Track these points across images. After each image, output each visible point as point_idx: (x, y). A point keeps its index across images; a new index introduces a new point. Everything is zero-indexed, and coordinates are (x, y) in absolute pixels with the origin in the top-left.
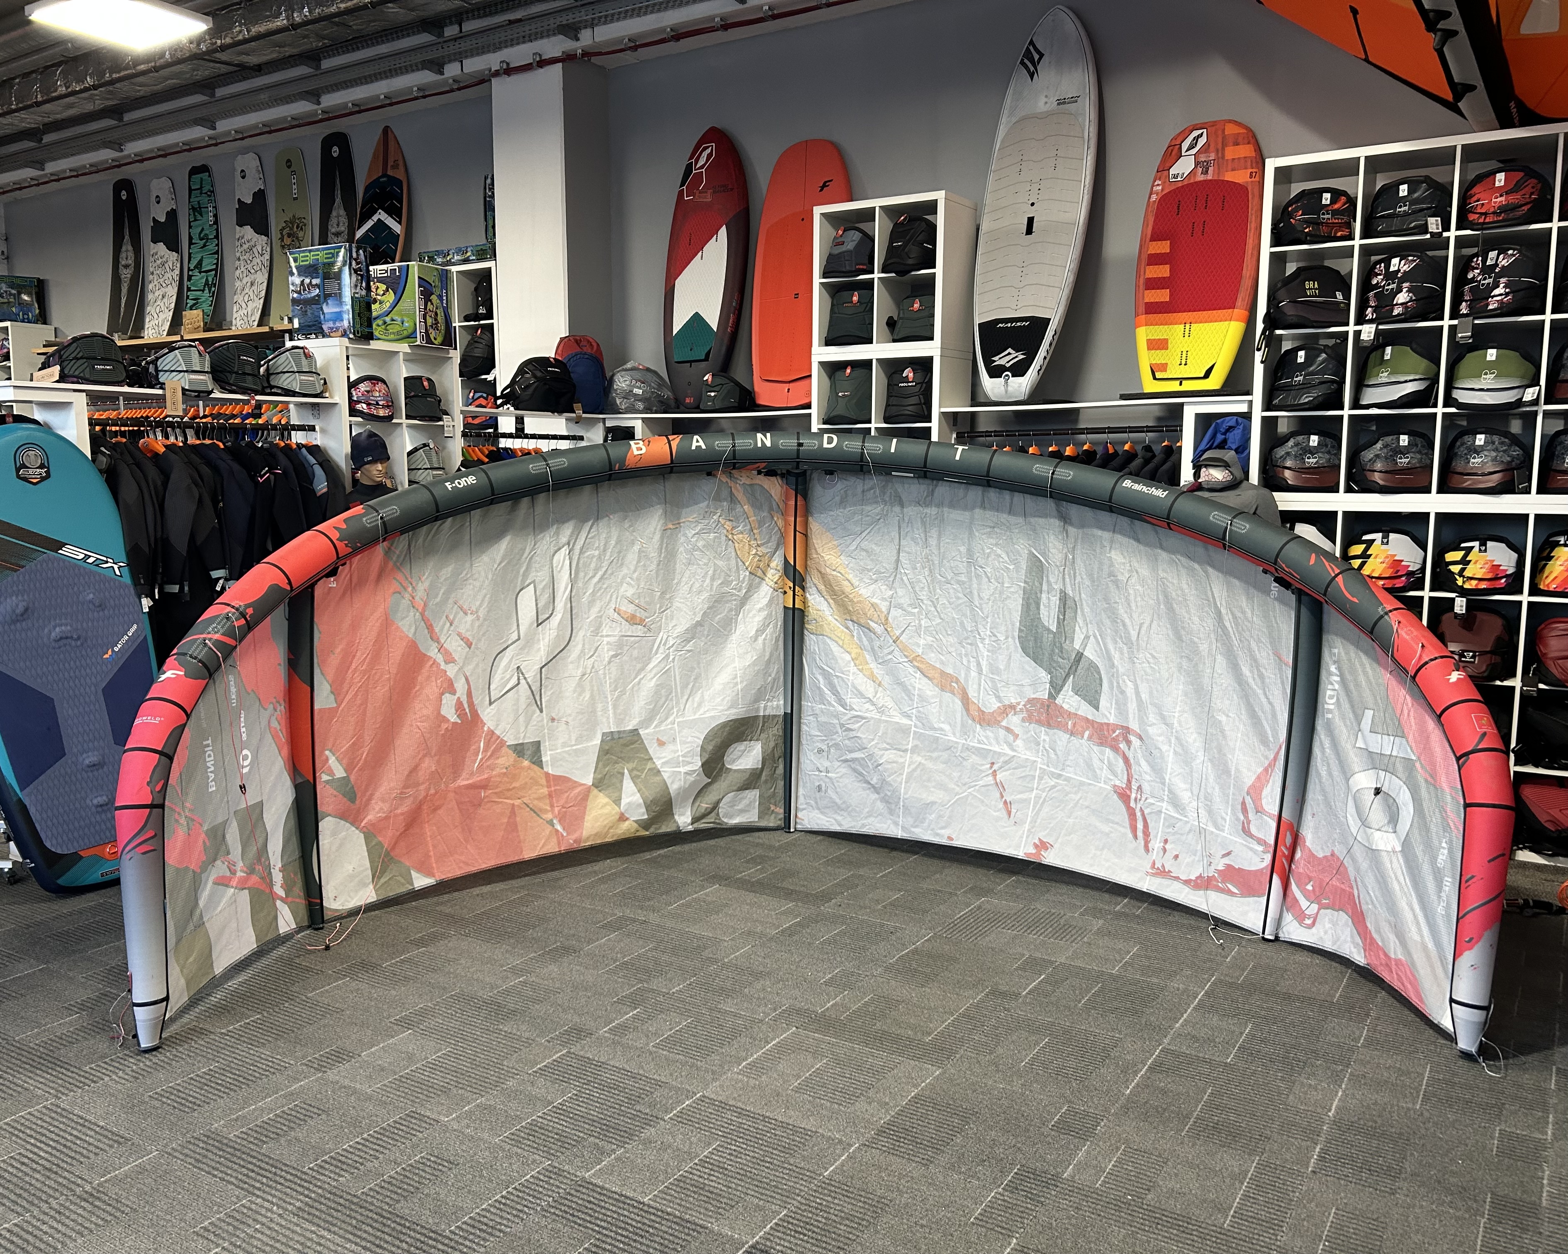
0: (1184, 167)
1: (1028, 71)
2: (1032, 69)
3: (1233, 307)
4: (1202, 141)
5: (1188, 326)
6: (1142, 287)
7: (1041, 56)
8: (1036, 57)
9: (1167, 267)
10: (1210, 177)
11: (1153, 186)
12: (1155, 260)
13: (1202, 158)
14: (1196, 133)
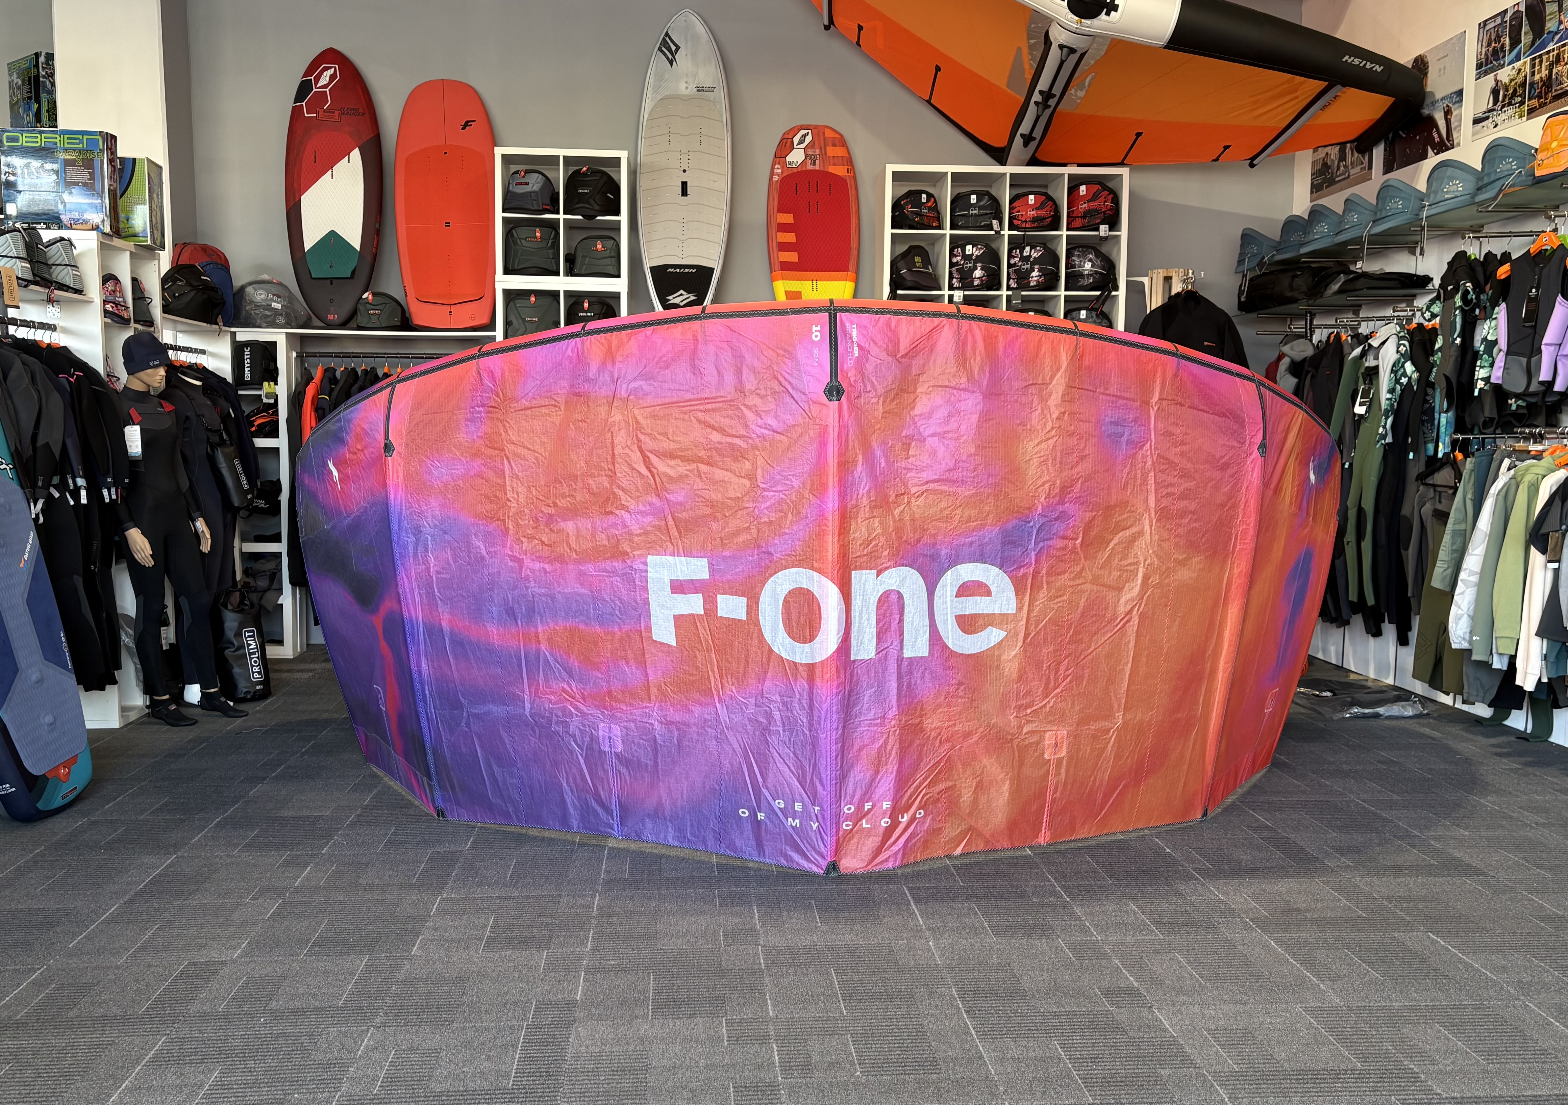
0: (796, 157)
1: (668, 58)
2: (670, 57)
3: (846, 270)
4: (809, 139)
5: (815, 282)
6: (775, 249)
7: (678, 48)
8: (673, 48)
9: (793, 234)
10: (817, 167)
11: (773, 168)
12: (783, 228)
13: (810, 152)
14: (803, 132)
